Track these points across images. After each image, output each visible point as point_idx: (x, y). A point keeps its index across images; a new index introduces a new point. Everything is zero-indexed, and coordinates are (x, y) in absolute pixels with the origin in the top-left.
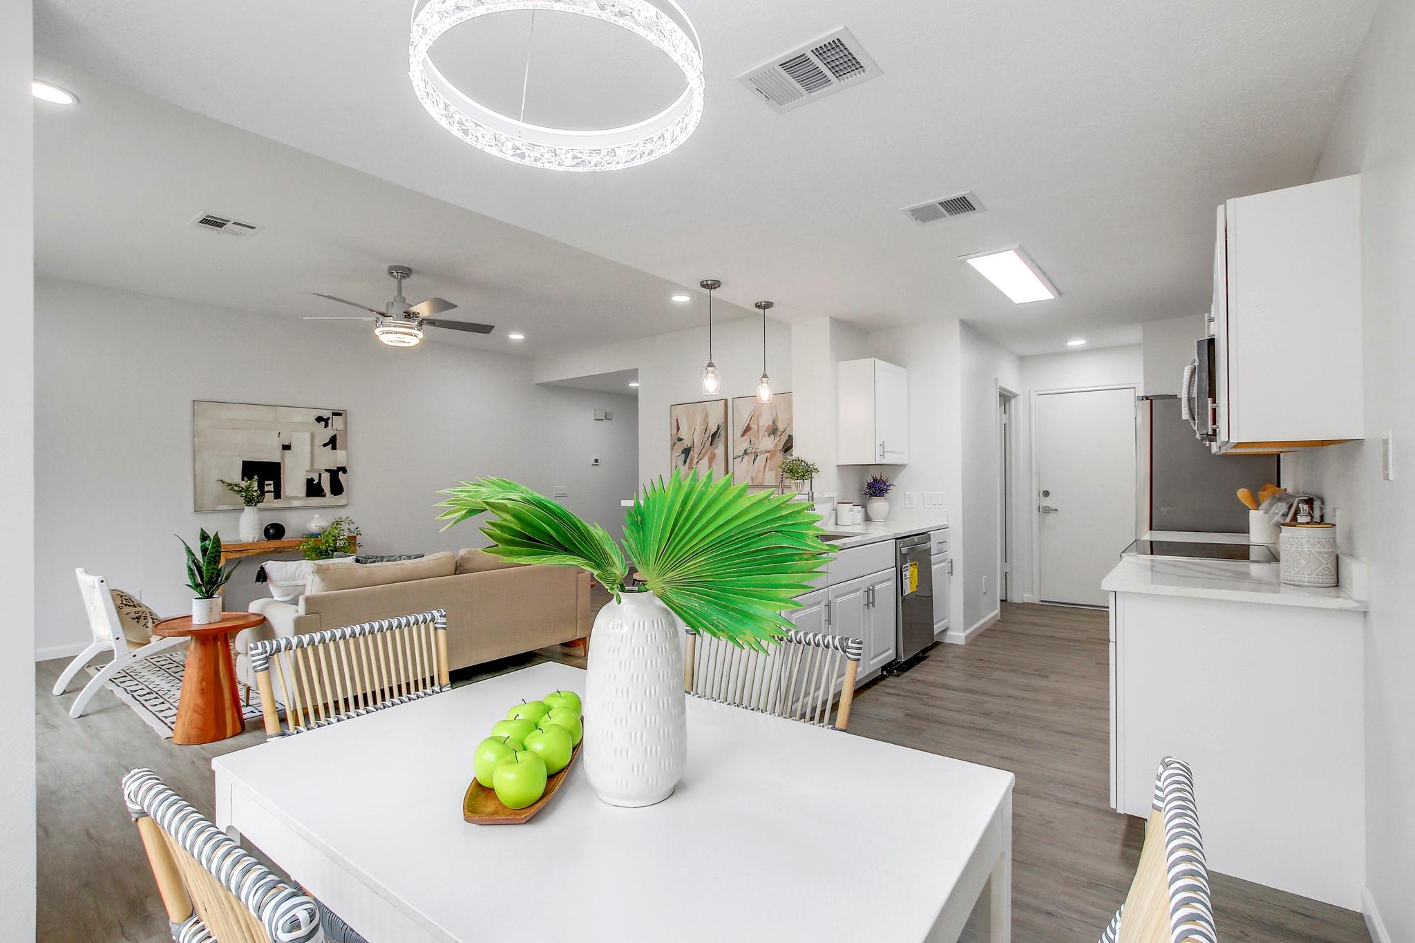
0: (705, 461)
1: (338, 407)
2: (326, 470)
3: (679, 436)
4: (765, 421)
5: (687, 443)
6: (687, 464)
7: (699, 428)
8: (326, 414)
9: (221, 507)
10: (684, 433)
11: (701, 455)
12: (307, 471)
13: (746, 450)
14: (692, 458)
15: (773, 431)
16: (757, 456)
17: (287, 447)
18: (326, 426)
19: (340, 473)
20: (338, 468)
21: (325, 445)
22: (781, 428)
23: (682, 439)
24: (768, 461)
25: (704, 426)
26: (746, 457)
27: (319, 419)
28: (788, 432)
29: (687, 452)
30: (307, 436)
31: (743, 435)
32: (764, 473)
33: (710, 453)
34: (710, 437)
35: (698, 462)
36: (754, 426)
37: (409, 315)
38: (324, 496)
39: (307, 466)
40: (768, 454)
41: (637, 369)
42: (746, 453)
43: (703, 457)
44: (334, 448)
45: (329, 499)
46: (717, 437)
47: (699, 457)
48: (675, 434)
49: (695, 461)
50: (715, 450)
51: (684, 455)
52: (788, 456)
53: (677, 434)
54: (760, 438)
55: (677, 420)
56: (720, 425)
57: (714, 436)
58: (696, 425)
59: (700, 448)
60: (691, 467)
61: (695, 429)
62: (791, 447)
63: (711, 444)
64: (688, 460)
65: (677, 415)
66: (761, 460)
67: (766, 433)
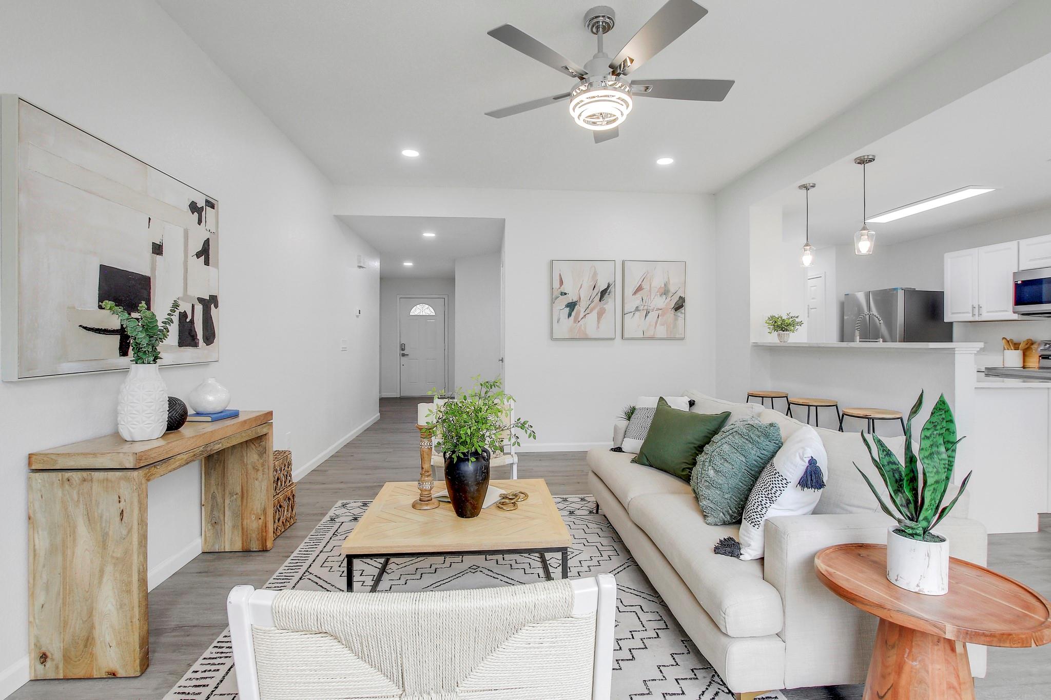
0: (593, 316)
1: (211, 192)
2: (199, 300)
3: (563, 289)
4: (658, 282)
5: (572, 297)
6: (572, 317)
7: (587, 284)
9: (66, 367)
10: (567, 287)
11: (588, 310)
12: (179, 299)
13: (637, 307)
14: (578, 313)
15: (665, 292)
16: (649, 312)
17: (158, 250)
18: (200, 222)
19: (212, 307)
20: (210, 297)
21: (198, 256)
22: (672, 289)
23: (565, 294)
24: (660, 318)
25: (592, 284)
26: (637, 313)
28: (680, 294)
29: (572, 306)
30: (180, 235)
31: (635, 293)
32: (655, 328)
33: (599, 308)
34: (599, 294)
35: (585, 316)
36: (646, 286)
38: (195, 345)
39: (179, 290)
40: (660, 312)
41: (504, 219)
42: (637, 309)
43: (591, 311)
45: (201, 351)
46: (607, 294)
47: (586, 312)
48: (558, 288)
49: (582, 315)
50: (604, 306)
51: (568, 309)
52: (679, 314)
53: (560, 288)
54: (652, 298)
55: (560, 275)
56: (611, 283)
57: (603, 293)
58: (583, 281)
59: (588, 303)
60: (576, 321)
61: (582, 285)
62: (682, 306)
63: (600, 301)
64: (573, 314)
65: (560, 270)
66: (652, 316)
67: (658, 293)
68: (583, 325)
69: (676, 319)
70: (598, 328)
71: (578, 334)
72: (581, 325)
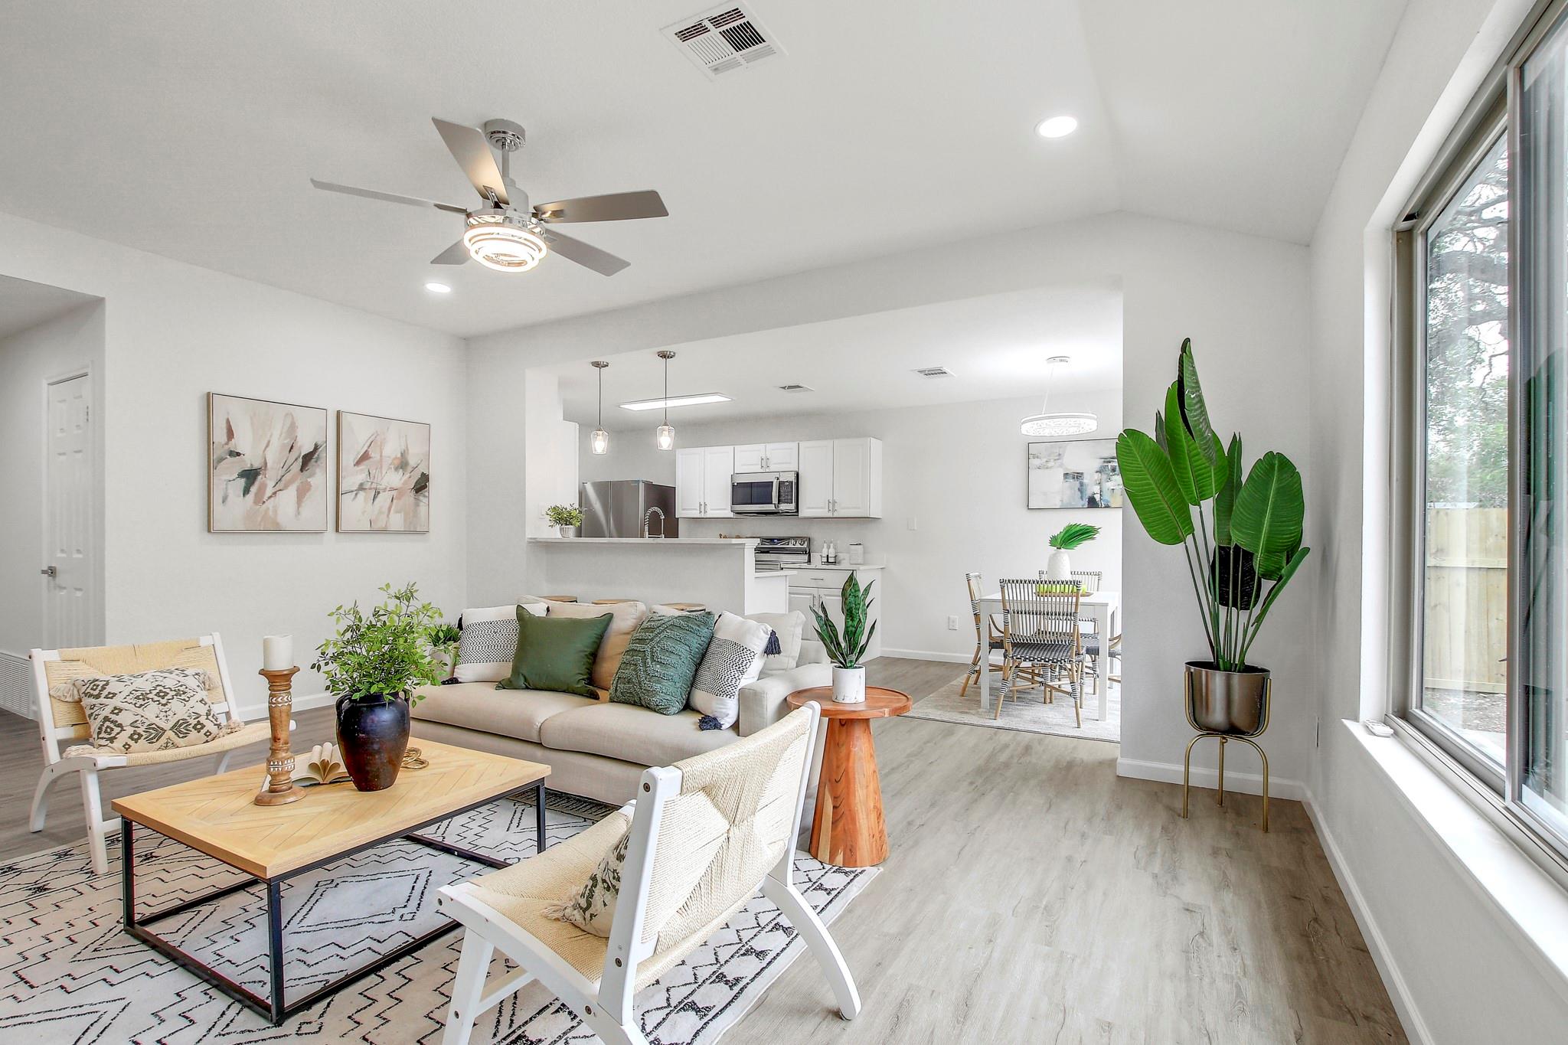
0: (290, 494)
3: (232, 446)
4: (391, 450)
5: (250, 460)
6: (251, 496)
7: (277, 438)
10: (243, 442)
11: (280, 485)
13: (361, 484)
14: (263, 487)
15: (402, 465)
16: (379, 493)
22: (412, 462)
23: (238, 454)
24: (394, 501)
25: (288, 442)
26: (362, 494)
28: (422, 469)
29: (250, 476)
31: (358, 463)
32: (388, 516)
33: (299, 481)
34: (300, 460)
35: (275, 493)
36: (374, 454)
40: (394, 493)
41: (102, 297)
42: (361, 488)
43: (286, 487)
46: (313, 460)
47: (277, 488)
48: (223, 443)
49: (269, 492)
50: (309, 480)
51: (243, 481)
52: (421, 498)
53: (227, 444)
54: (384, 472)
55: (228, 422)
56: (319, 443)
57: (307, 459)
58: (271, 436)
59: (281, 473)
60: (259, 500)
61: (269, 442)
62: (425, 487)
63: (302, 470)
64: (253, 489)
65: (228, 413)
66: (384, 498)
67: (392, 466)
68: (271, 508)
69: (417, 505)
70: (299, 513)
71: (262, 524)
72: (268, 509)
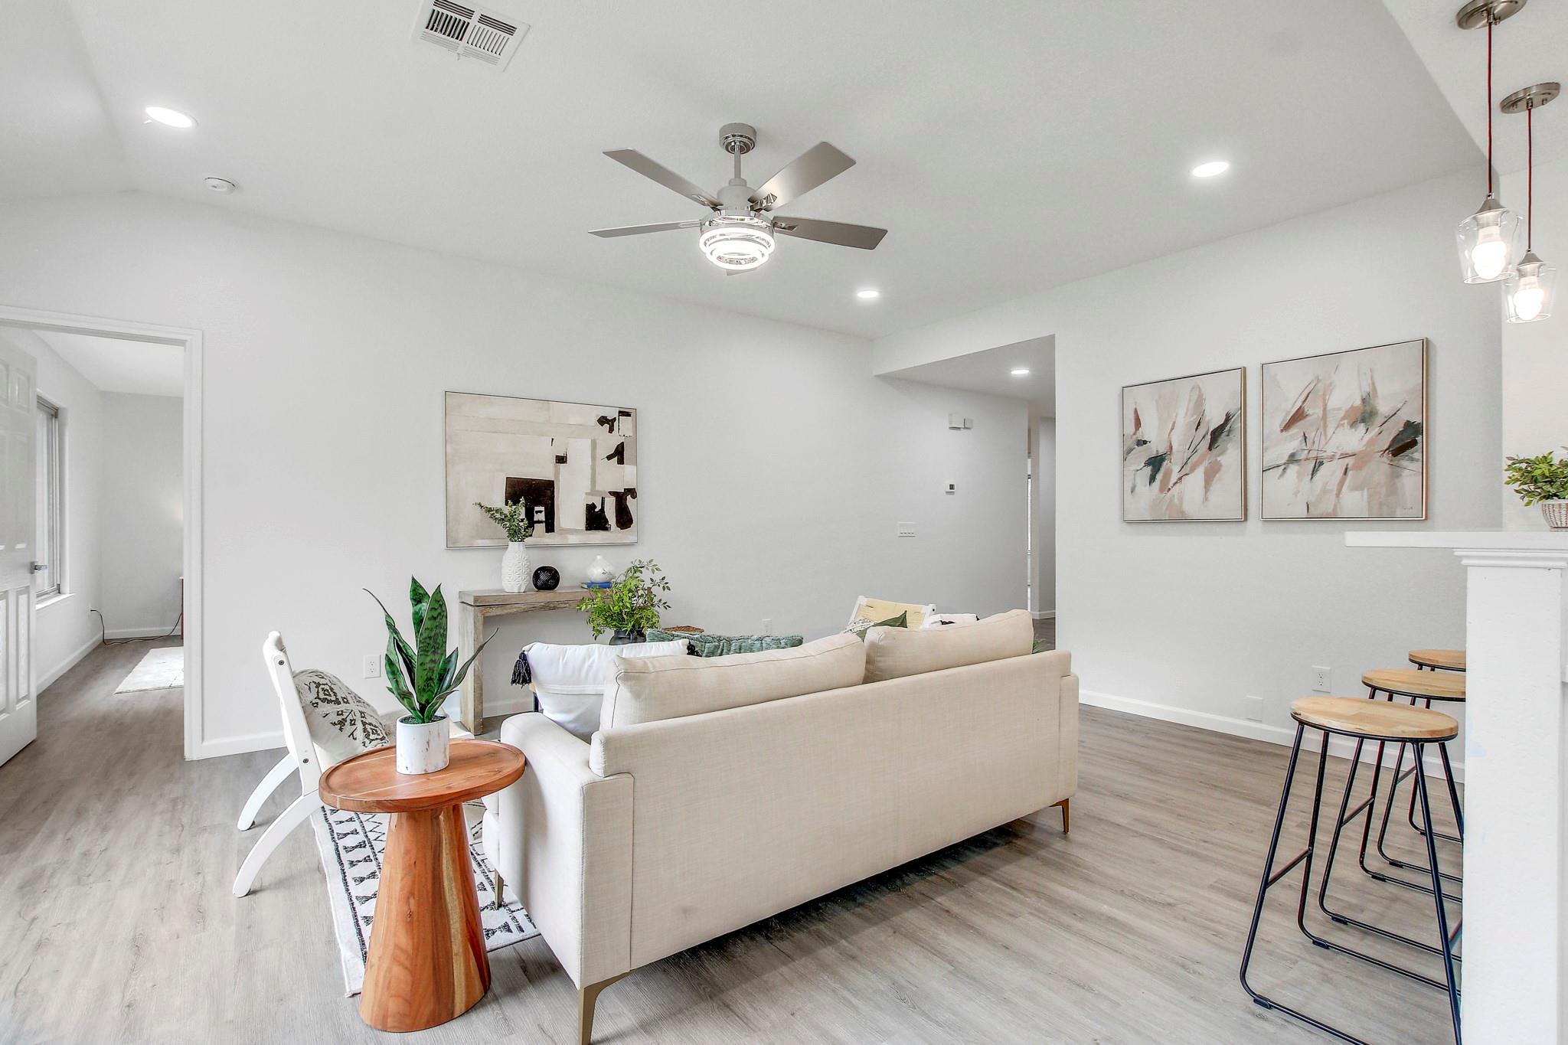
0: (1197, 478)
1: (626, 405)
2: (612, 493)
3: (1139, 436)
4: (1345, 396)
5: (1156, 447)
6: (1156, 484)
7: (1183, 418)
8: (612, 414)
9: (479, 542)
10: (1148, 431)
11: (1187, 468)
12: (586, 494)
13: (1292, 455)
14: (1168, 473)
15: (1365, 415)
16: (1321, 463)
17: (561, 460)
18: (611, 430)
19: (629, 497)
20: (625, 489)
21: (609, 457)
22: (1384, 408)
23: (1145, 442)
24: (1350, 473)
25: (1195, 418)
26: (1293, 469)
27: (603, 421)
28: (1408, 416)
29: (1156, 463)
30: (586, 444)
31: (1287, 427)
32: (1338, 496)
33: (1206, 464)
34: (1209, 437)
35: (1180, 479)
36: (1314, 411)
37: (756, 205)
38: (605, 529)
39: (586, 485)
40: (1350, 461)
41: (1053, 337)
42: (1293, 459)
43: (1193, 469)
44: (621, 461)
45: (614, 533)
46: (1224, 434)
47: (1183, 472)
48: (1131, 433)
49: (1174, 478)
50: (1219, 459)
51: (1149, 468)
52: (1405, 463)
53: (1135, 434)
54: (1330, 432)
55: (1136, 411)
56: (1232, 412)
57: (1216, 434)
58: (1176, 417)
59: (1186, 456)
60: (1165, 488)
61: (1174, 423)
62: (1414, 443)
63: (1210, 449)
64: (1159, 477)
65: (1136, 403)
66: (1331, 472)
67: (1346, 421)
68: (1176, 496)
69: (1395, 474)
70: (1206, 499)
71: (1168, 512)
72: (1174, 496)
